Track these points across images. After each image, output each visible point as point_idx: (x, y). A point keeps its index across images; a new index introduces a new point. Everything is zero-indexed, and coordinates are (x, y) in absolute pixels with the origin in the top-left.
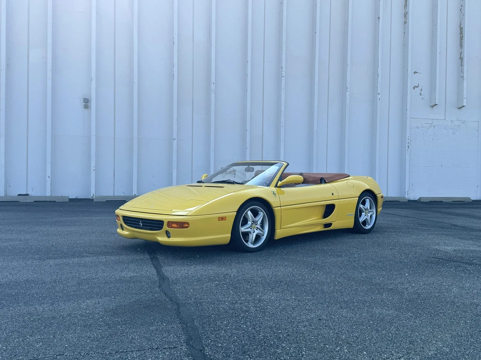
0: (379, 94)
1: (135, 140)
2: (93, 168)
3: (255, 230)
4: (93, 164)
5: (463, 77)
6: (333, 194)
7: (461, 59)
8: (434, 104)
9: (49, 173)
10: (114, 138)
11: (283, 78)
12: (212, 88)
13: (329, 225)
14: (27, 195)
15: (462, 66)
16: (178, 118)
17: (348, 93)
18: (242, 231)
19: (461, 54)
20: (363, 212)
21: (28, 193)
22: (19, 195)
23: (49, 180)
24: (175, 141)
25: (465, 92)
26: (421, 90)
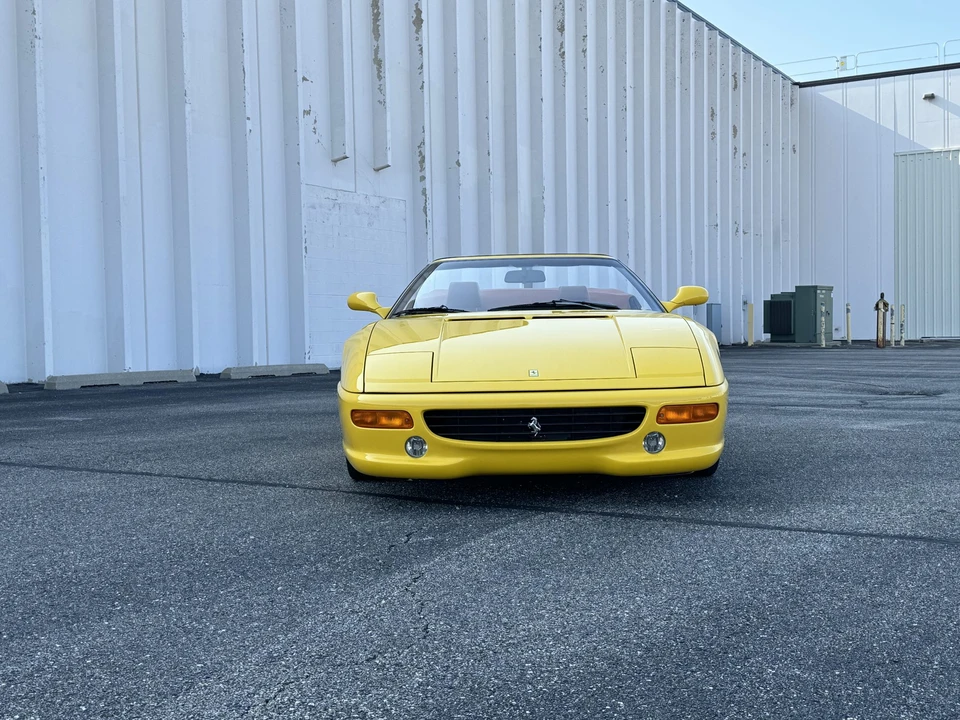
0: (248, 119)
5: (383, 103)
7: (378, 63)
8: (343, 155)
11: (37, 41)
15: (380, 77)
17: (188, 108)
19: (376, 51)
25: (389, 136)
26: (315, 121)
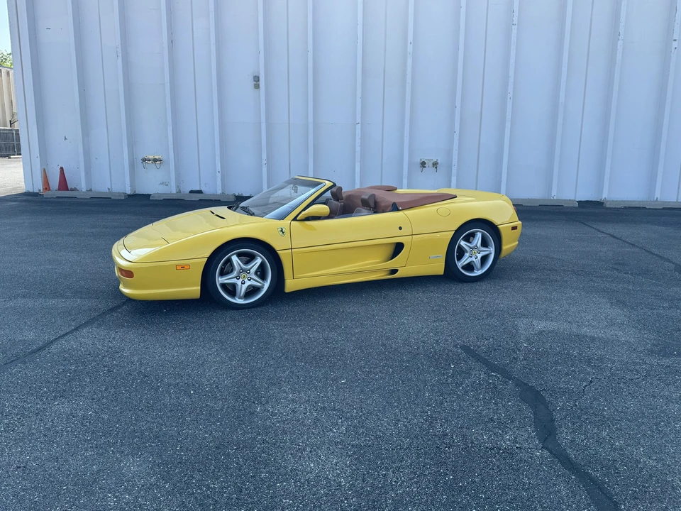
0: (675, 40)
1: (311, 126)
2: (264, 162)
3: (246, 280)
4: (264, 156)
6: (400, 228)
9: (219, 168)
10: (289, 123)
11: (513, 26)
12: (408, 50)
13: (394, 271)
14: (200, 192)
16: (362, 96)
17: (620, 43)
18: (221, 282)
20: (467, 252)
21: (203, 189)
22: (191, 192)
23: (219, 175)
24: (359, 127)
